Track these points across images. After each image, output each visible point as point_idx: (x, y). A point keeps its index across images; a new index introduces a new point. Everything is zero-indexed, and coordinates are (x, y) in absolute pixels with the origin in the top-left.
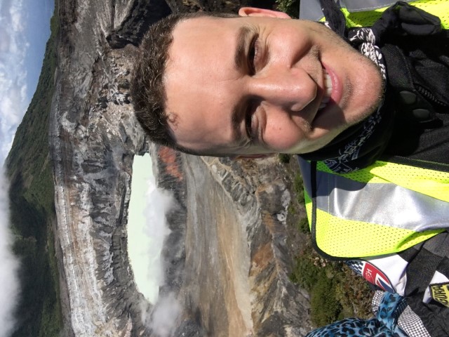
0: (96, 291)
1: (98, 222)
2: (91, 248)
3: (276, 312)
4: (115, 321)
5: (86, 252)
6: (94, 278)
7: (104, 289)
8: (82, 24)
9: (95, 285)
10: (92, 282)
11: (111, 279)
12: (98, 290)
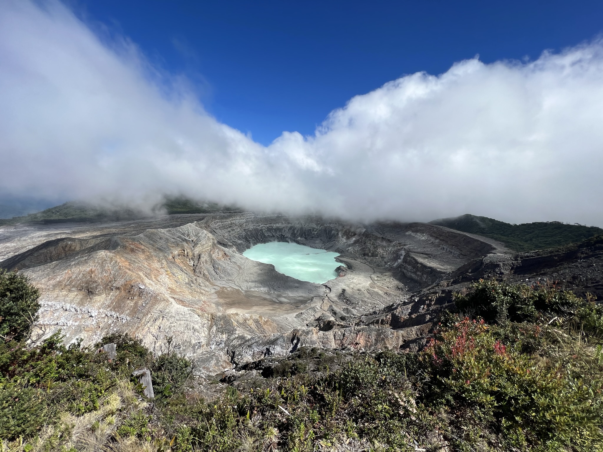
0: (261, 226)
1: (297, 232)
2: (284, 225)
3: (236, 330)
4: (244, 233)
5: (282, 223)
6: (268, 226)
7: (261, 230)
8: (410, 235)
9: (265, 226)
10: (266, 224)
11: (266, 235)
12: (262, 227)
